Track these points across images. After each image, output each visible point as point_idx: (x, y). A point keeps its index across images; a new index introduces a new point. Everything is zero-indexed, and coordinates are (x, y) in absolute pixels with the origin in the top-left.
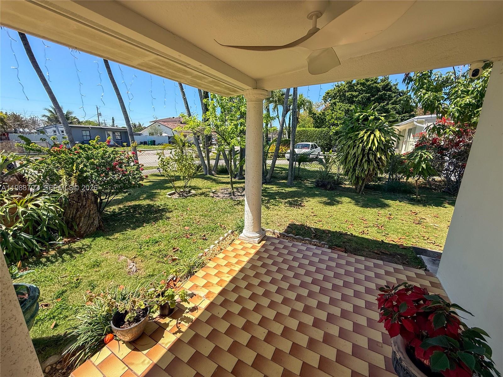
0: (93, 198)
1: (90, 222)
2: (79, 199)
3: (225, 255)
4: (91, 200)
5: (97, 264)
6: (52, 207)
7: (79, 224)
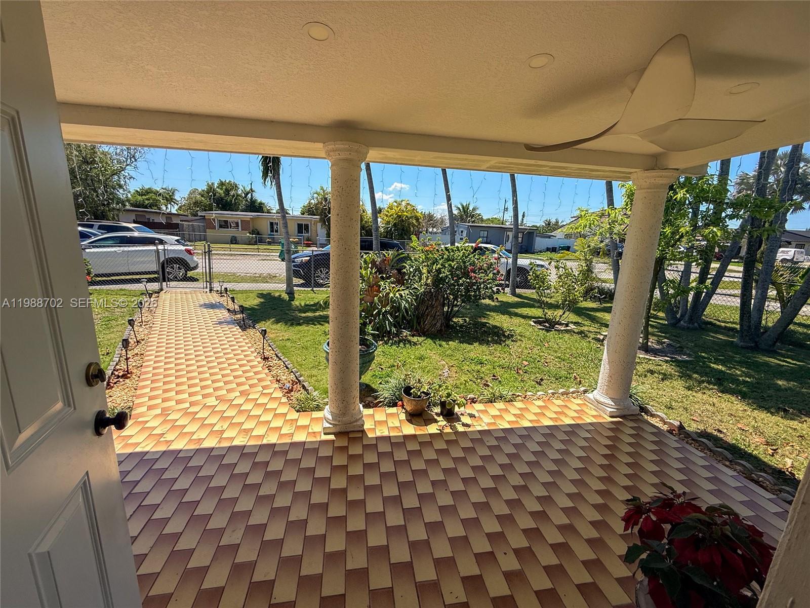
0: (442, 300)
1: (434, 322)
2: (430, 298)
3: (544, 404)
4: (440, 301)
5: (421, 358)
6: (409, 299)
7: (425, 322)
